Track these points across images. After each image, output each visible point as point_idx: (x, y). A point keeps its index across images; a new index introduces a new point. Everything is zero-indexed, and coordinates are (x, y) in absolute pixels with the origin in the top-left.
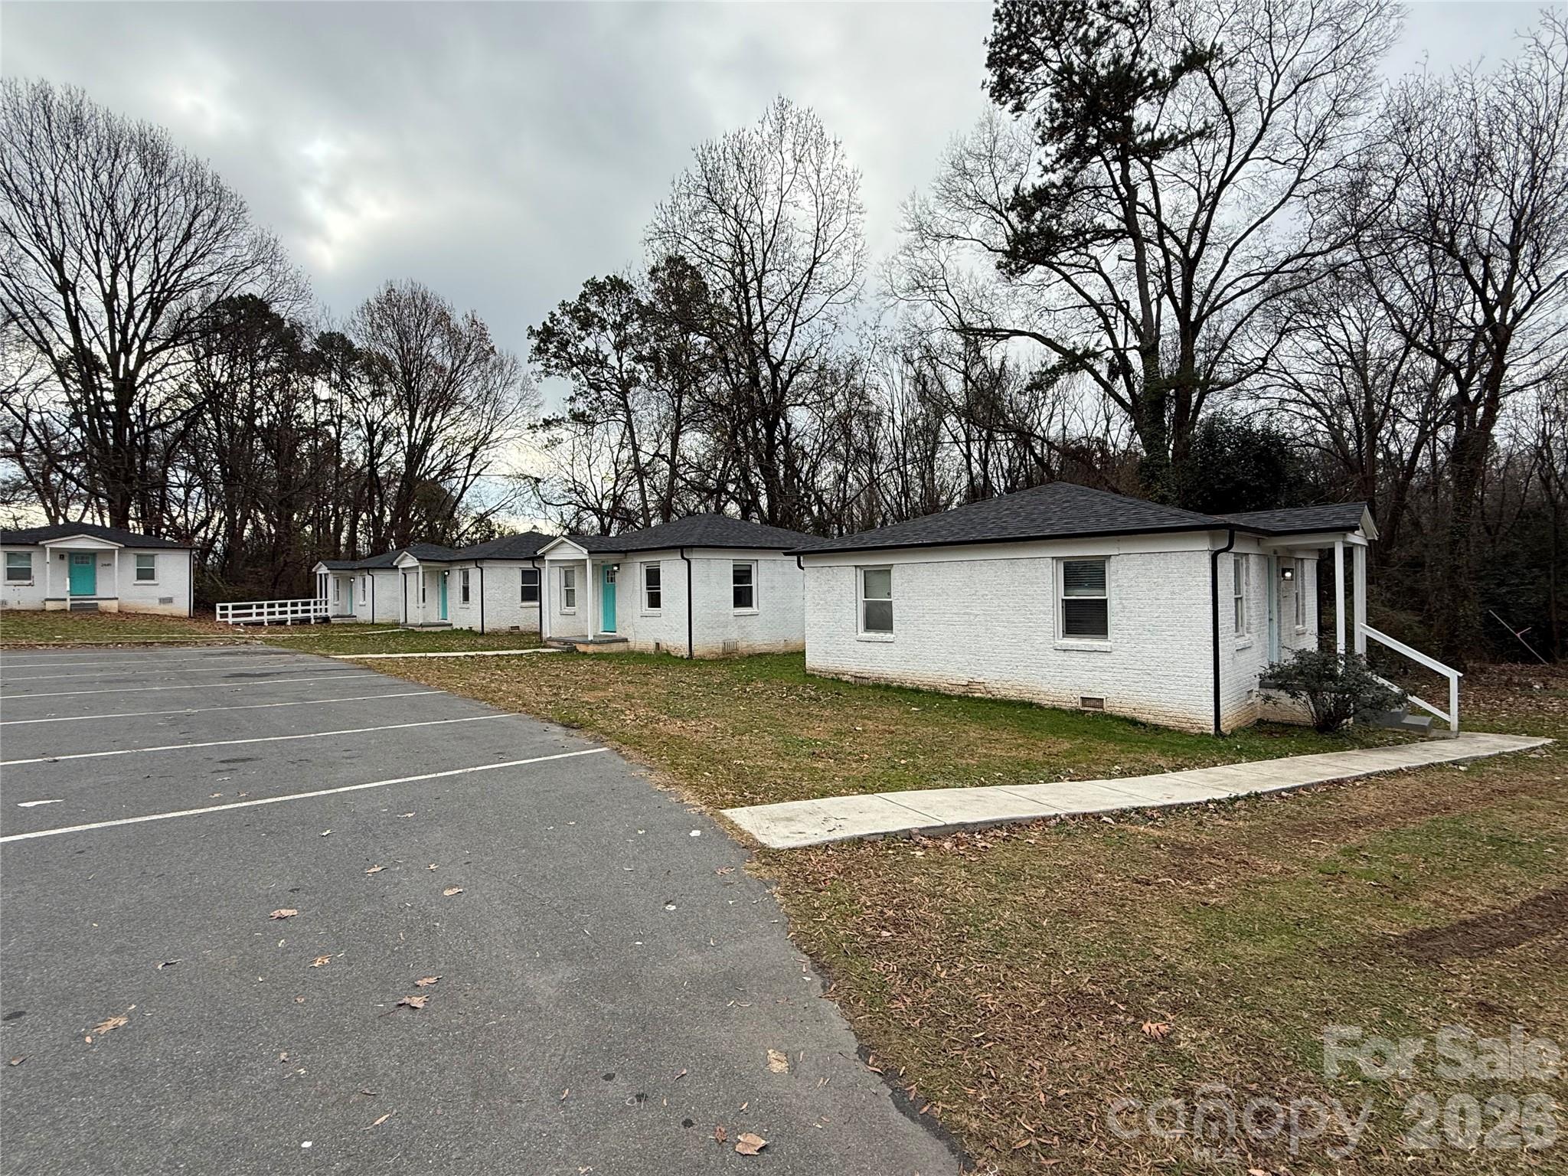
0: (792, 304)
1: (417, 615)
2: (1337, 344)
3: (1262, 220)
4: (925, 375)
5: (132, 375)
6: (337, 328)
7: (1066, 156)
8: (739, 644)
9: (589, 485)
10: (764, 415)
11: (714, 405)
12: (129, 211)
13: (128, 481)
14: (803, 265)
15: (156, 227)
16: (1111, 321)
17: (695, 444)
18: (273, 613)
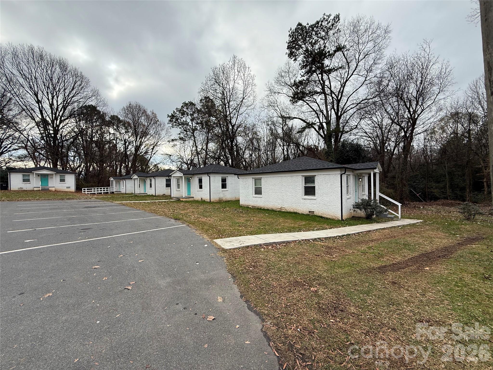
0: (237, 109)
1: (138, 191)
2: (375, 122)
3: (356, 90)
4: (272, 129)
5: (58, 126)
6: (116, 114)
7: (307, 73)
8: (223, 198)
9: (184, 157)
10: (230, 138)
11: (217, 135)
12: (56, 81)
13: (57, 155)
14: (240, 99)
15: (64, 86)
16: (319, 115)
17: (212, 146)
18: (98, 191)
